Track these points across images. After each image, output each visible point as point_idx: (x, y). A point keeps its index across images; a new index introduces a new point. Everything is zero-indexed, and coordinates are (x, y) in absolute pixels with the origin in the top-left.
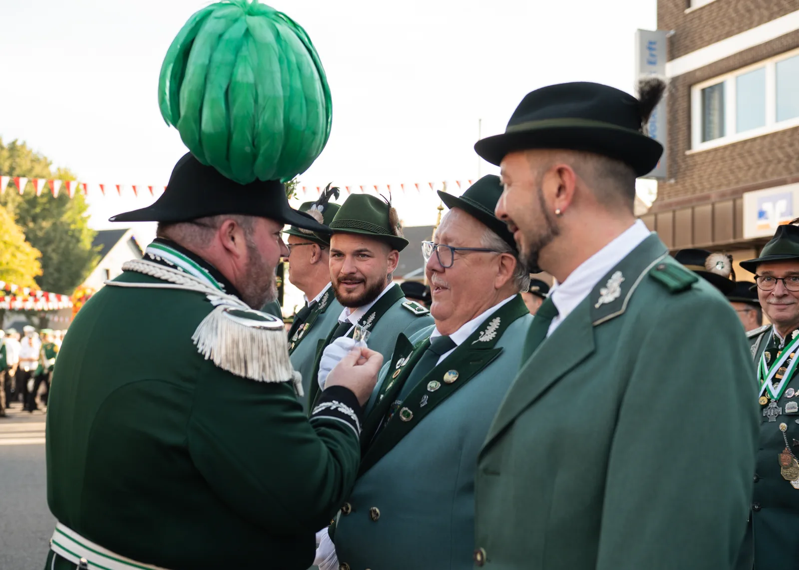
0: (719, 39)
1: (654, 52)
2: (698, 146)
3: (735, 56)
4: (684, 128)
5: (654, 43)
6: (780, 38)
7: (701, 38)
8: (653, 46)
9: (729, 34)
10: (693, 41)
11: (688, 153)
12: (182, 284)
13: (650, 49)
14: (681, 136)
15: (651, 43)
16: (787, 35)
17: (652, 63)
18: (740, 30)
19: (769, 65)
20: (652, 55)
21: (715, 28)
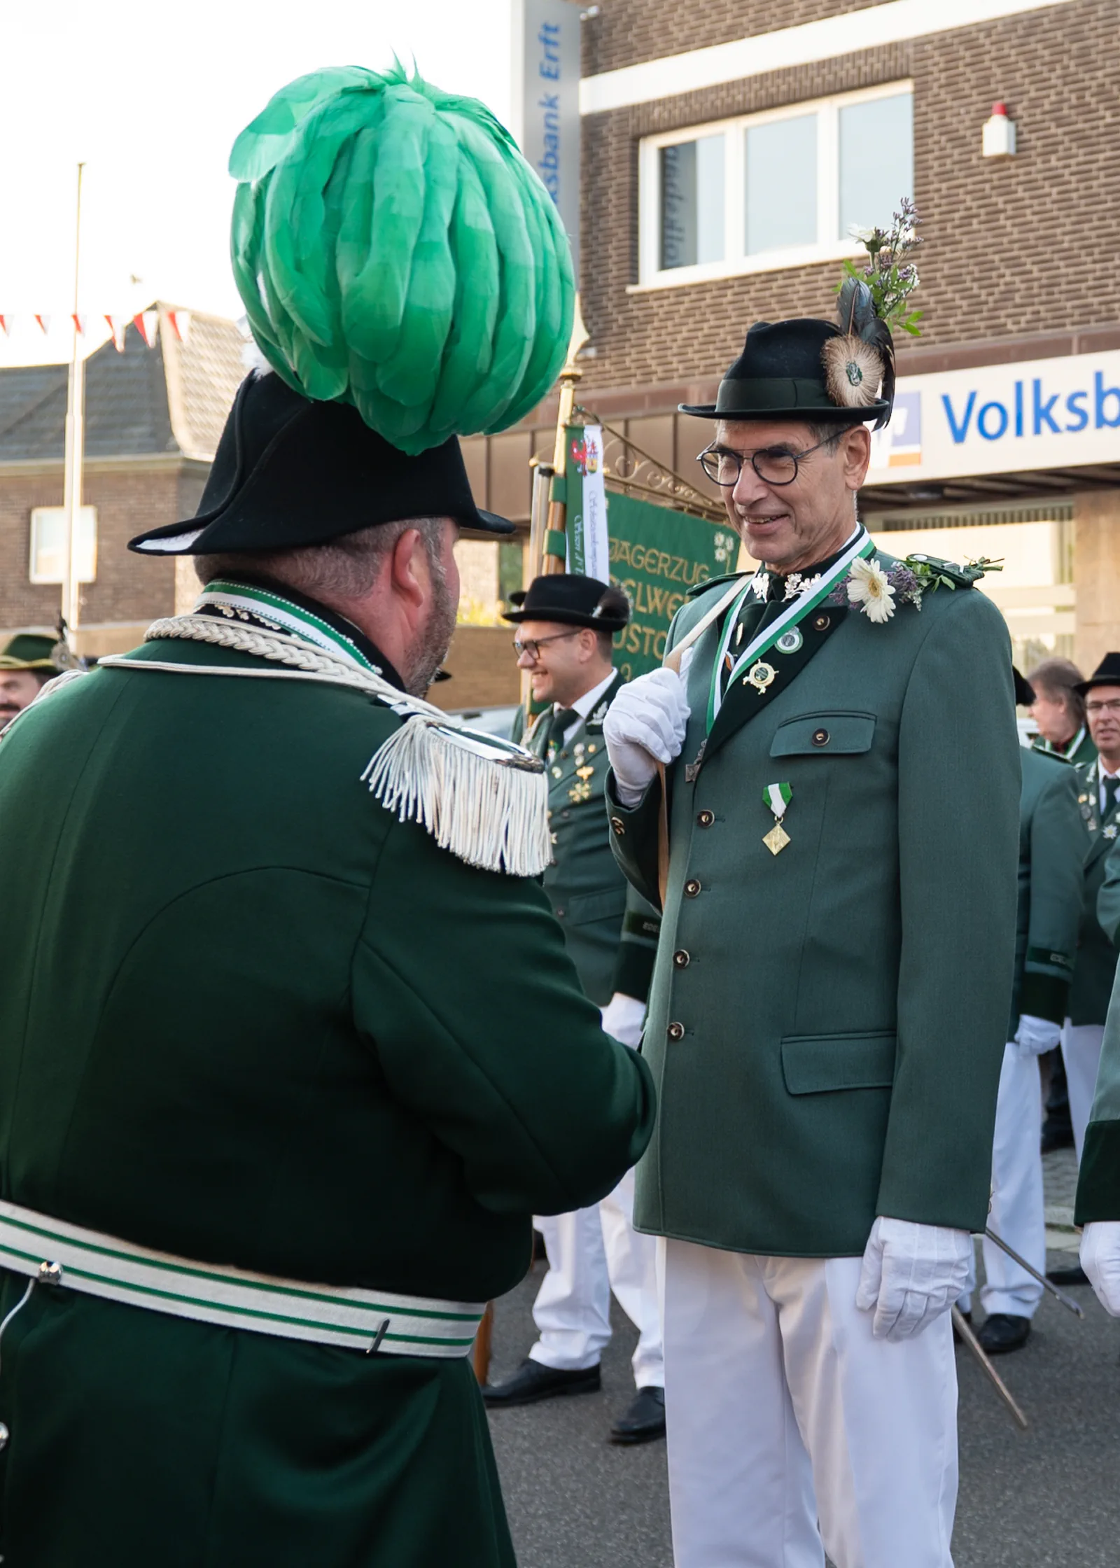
0: (707, 42)
1: (553, 51)
2: (652, 277)
3: (747, 82)
4: (622, 233)
5: (556, 30)
6: (853, 57)
7: (665, 31)
8: (552, 37)
9: (732, 34)
10: (644, 37)
11: (631, 289)
12: (314, 671)
13: (546, 41)
14: (613, 252)
15: (547, 28)
16: (869, 52)
17: (552, 75)
18: (760, 28)
19: (825, 110)
20: (551, 58)
21: (701, 15)
